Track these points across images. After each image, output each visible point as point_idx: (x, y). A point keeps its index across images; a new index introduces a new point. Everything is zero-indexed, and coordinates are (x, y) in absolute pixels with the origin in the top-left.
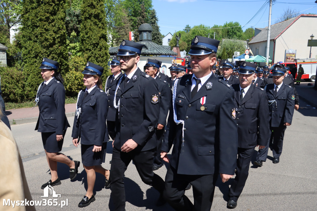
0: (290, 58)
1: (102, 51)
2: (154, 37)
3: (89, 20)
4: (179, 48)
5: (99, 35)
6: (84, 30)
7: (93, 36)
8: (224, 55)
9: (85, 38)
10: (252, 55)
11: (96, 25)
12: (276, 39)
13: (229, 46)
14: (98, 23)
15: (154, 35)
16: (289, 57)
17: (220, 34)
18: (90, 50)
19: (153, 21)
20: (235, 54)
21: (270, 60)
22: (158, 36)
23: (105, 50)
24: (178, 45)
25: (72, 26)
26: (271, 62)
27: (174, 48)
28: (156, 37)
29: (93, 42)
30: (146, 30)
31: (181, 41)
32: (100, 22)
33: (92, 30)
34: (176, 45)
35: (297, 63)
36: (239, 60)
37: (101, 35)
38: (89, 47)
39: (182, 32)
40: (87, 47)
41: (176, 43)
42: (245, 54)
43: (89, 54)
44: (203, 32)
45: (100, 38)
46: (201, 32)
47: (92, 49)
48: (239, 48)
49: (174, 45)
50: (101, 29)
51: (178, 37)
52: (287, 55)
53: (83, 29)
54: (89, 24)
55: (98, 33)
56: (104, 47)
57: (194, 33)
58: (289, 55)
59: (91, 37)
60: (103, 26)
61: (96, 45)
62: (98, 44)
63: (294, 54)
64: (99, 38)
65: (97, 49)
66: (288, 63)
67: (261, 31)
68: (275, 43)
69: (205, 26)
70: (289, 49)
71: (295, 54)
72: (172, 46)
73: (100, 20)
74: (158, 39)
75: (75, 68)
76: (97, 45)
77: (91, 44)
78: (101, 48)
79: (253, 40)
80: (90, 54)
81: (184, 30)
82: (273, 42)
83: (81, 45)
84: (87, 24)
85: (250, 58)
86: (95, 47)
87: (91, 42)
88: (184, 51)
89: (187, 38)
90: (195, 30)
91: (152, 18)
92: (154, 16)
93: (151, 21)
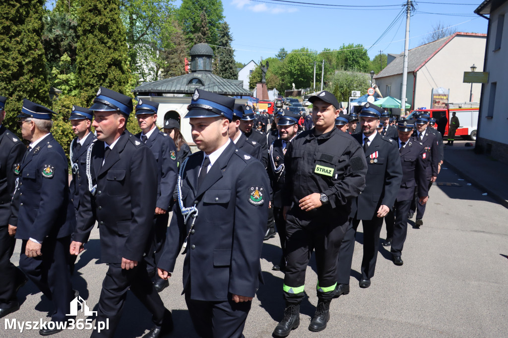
0: (439, 102)
1: (113, 87)
2: (224, 66)
3: (90, 36)
4: (266, 85)
5: (108, 60)
6: (82, 52)
7: (97, 62)
8: (337, 97)
9: (83, 66)
10: (381, 97)
11: (103, 43)
12: (418, 71)
13: (345, 83)
14: (106, 41)
15: (224, 63)
16: (437, 101)
17: (334, 63)
18: (92, 86)
19: (224, 42)
20: (352, 95)
21: (407, 105)
22: (231, 65)
23: (120, 85)
24: (264, 80)
25: (65, 46)
26: (409, 108)
27: (257, 85)
28: (227, 66)
29: (97, 72)
30: (202, 54)
31: (269, 75)
32: (110, 38)
33: (95, 52)
34: (261, 80)
35: (448, 110)
36: (358, 105)
37: (111, 60)
38: (90, 81)
39: (273, 60)
40: (88, 80)
41: (261, 77)
42: (369, 95)
43: (91, 92)
44: (306, 60)
45: (110, 66)
46: (303, 60)
47: (95, 84)
48: (360, 85)
50: (112, 50)
51: (264, 67)
52: (435, 97)
53: (81, 49)
54: (91, 41)
55: (106, 57)
56: (116, 80)
57: (291, 62)
58: (437, 97)
59: (94, 64)
60: (116, 44)
61: (102, 77)
62: (106, 76)
63: (445, 95)
64: (107, 66)
65: (105, 84)
66: (435, 109)
67: (395, 58)
68: (415, 77)
69: (309, 50)
70: (437, 87)
71: (448, 95)
72: (255, 81)
73: (110, 35)
74: (231, 71)
75: (63, 115)
76: (104, 77)
77: (93, 75)
78: (111, 83)
79: (381, 72)
80: (93, 93)
81: (276, 56)
82: (413, 76)
83: (77, 76)
84: (87, 41)
85: (375, 100)
86: (102, 81)
87: (95, 72)
88: (275, 90)
89: (281, 70)
90: (293, 56)
91: (223, 37)
92: (226, 33)
93: (222, 41)
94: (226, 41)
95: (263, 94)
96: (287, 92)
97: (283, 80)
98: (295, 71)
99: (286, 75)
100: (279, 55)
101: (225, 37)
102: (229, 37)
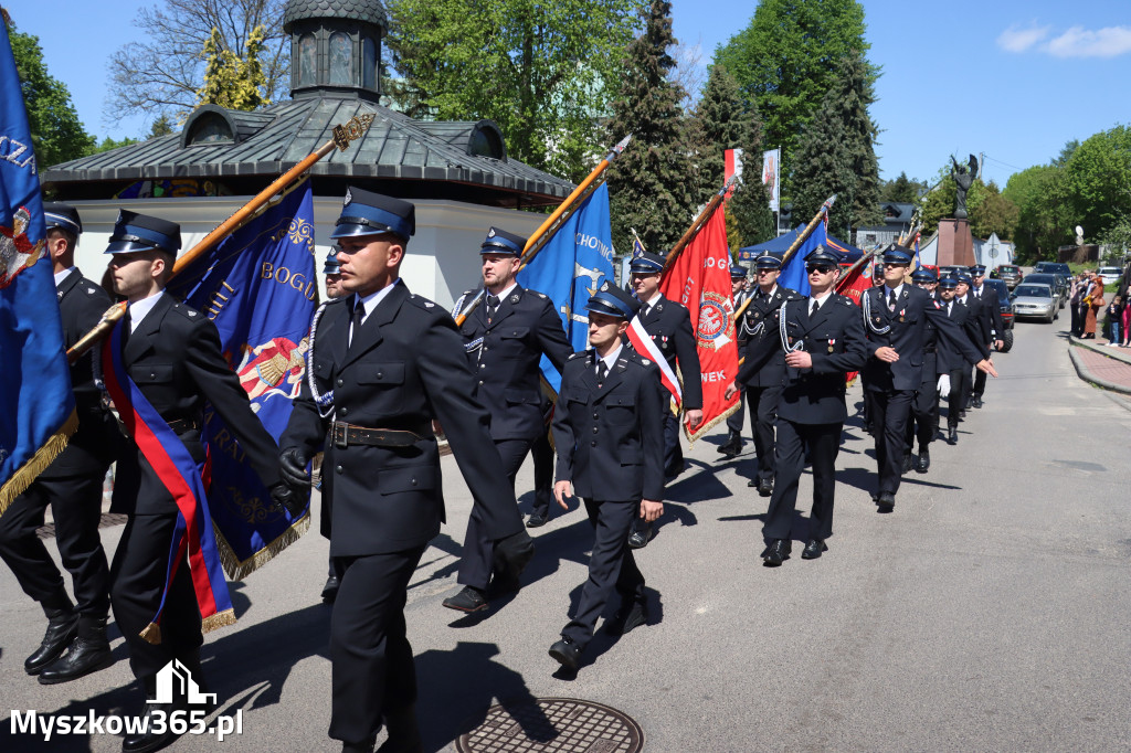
4: (973, 223)
15: (809, 153)
19: (848, 105)
22: (828, 158)
24: (961, 211)
27: (941, 224)
28: (815, 162)
34: (954, 210)
39: (1043, 170)
41: (955, 202)
46: (1115, 161)
49: (947, 208)
51: (962, 171)
57: (1079, 167)
72: (934, 214)
74: (828, 175)
88: (994, 239)
89: (1047, 191)
90: (1084, 153)
92: (854, 81)
93: (841, 104)
95: (956, 249)
96: (1062, 252)
97: (1055, 220)
98: (1091, 192)
99: (1062, 206)
100: (1061, 159)
101: (853, 91)
102: (864, 93)
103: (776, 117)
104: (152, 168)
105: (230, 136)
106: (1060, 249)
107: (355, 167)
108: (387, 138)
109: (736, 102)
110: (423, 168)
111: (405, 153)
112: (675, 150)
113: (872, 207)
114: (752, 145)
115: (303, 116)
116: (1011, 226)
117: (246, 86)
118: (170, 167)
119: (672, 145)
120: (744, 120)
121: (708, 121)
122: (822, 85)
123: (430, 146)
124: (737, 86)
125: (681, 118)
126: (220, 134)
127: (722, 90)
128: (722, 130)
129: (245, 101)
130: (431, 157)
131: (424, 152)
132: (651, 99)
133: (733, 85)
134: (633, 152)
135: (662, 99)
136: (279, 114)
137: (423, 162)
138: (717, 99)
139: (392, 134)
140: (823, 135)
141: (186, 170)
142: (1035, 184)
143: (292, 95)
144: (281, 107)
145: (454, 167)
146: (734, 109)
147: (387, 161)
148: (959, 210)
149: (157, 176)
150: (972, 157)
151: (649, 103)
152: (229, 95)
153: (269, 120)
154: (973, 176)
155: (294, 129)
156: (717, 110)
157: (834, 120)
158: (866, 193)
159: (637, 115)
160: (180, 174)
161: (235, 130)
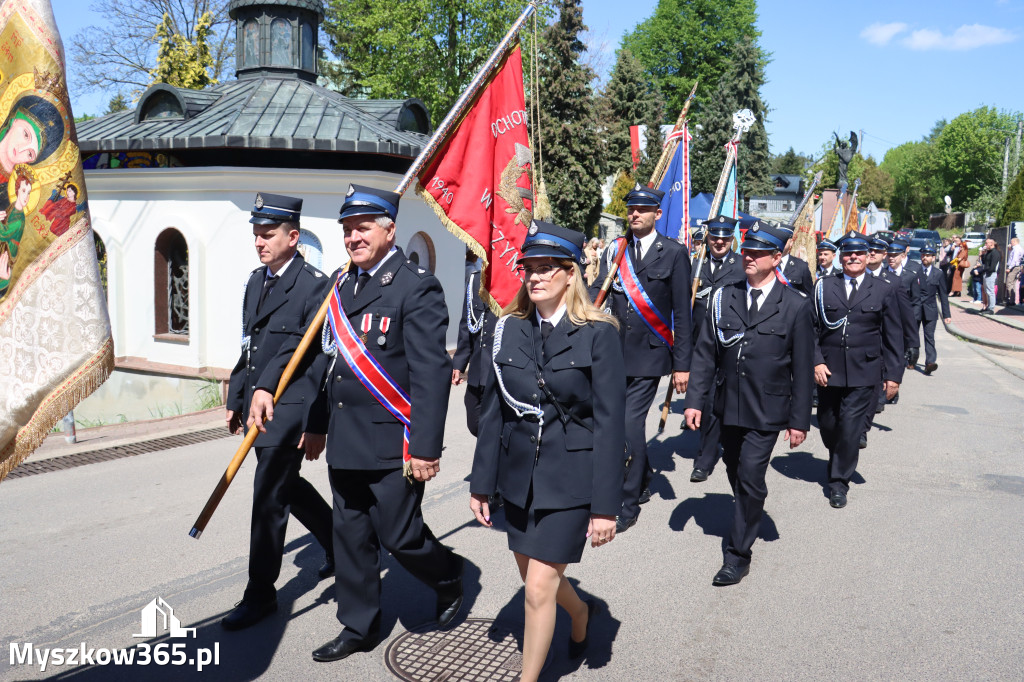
15: (707, 129)
19: (741, 87)
24: (843, 182)
27: (825, 194)
34: (836, 181)
39: (915, 146)
41: (837, 174)
44: (990, 137)
46: (980, 138)
49: (830, 180)
51: (844, 146)
57: (947, 143)
69: (999, 114)
88: (872, 207)
89: (920, 165)
90: (953, 130)
91: (740, 74)
92: (747, 64)
93: (736, 85)
94: (748, 84)
96: (933, 219)
97: (927, 190)
98: (958, 165)
99: (934, 178)
100: (932, 136)
101: (746, 74)
102: (756, 75)
103: (676, 97)
104: (108, 142)
105: (181, 112)
106: (931, 216)
107: (295, 141)
108: (324, 114)
109: (641, 84)
110: (356, 142)
111: (340, 128)
112: (585, 126)
113: (763, 178)
114: (656, 122)
115: (247, 95)
116: (888, 195)
117: (195, 68)
118: (125, 141)
119: (583, 121)
120: (648, 99)
121: (616, 100)
122: (718, 69)
123: (363, 122)
124: (642, 68)
125: (591, 98)
126: (172, 111)
127: (628, 72)
128: (629, 108)
129: (194, 81)
130: (364, 132)
131: (358, 128)
132: (564, 80)
133: (638, 67)
134: (548, 128)
135: (573, 81)
136: (225, 92)
137: (356, 136)
138: (624, 80)
139: (328, 111)
140: (719, 114)
141: (140, 144)
142: (910, 158)
143: (237, 76)
144: (227, 86)
145: (384, 141)
146: (639, 90)
147: (323, 135)
148: (841, 182)
149: (113, 148)
150: (853, 134)
151: (562, 84)
152: (180, 75)
153: (216, 98)
154: (853, 151)
155: (239, 106)
156: (624, 90)
157: (729, 100)
158: (757, 166)
159: (551, 94)
160: (135, 147)
161: (185, 107)
